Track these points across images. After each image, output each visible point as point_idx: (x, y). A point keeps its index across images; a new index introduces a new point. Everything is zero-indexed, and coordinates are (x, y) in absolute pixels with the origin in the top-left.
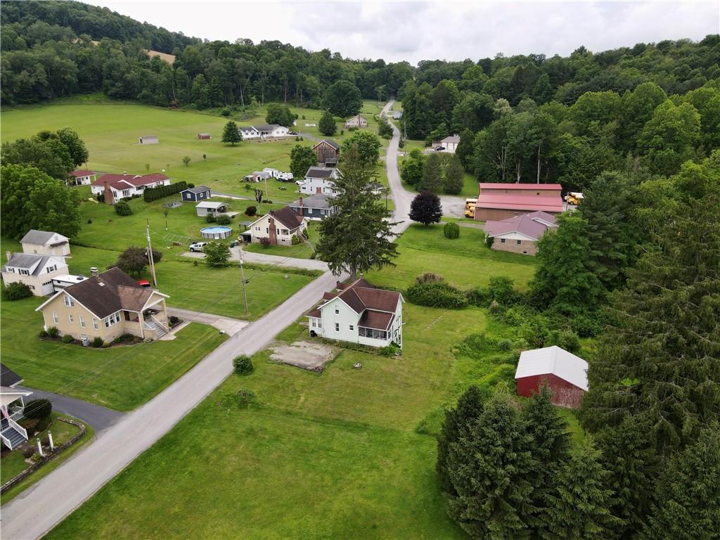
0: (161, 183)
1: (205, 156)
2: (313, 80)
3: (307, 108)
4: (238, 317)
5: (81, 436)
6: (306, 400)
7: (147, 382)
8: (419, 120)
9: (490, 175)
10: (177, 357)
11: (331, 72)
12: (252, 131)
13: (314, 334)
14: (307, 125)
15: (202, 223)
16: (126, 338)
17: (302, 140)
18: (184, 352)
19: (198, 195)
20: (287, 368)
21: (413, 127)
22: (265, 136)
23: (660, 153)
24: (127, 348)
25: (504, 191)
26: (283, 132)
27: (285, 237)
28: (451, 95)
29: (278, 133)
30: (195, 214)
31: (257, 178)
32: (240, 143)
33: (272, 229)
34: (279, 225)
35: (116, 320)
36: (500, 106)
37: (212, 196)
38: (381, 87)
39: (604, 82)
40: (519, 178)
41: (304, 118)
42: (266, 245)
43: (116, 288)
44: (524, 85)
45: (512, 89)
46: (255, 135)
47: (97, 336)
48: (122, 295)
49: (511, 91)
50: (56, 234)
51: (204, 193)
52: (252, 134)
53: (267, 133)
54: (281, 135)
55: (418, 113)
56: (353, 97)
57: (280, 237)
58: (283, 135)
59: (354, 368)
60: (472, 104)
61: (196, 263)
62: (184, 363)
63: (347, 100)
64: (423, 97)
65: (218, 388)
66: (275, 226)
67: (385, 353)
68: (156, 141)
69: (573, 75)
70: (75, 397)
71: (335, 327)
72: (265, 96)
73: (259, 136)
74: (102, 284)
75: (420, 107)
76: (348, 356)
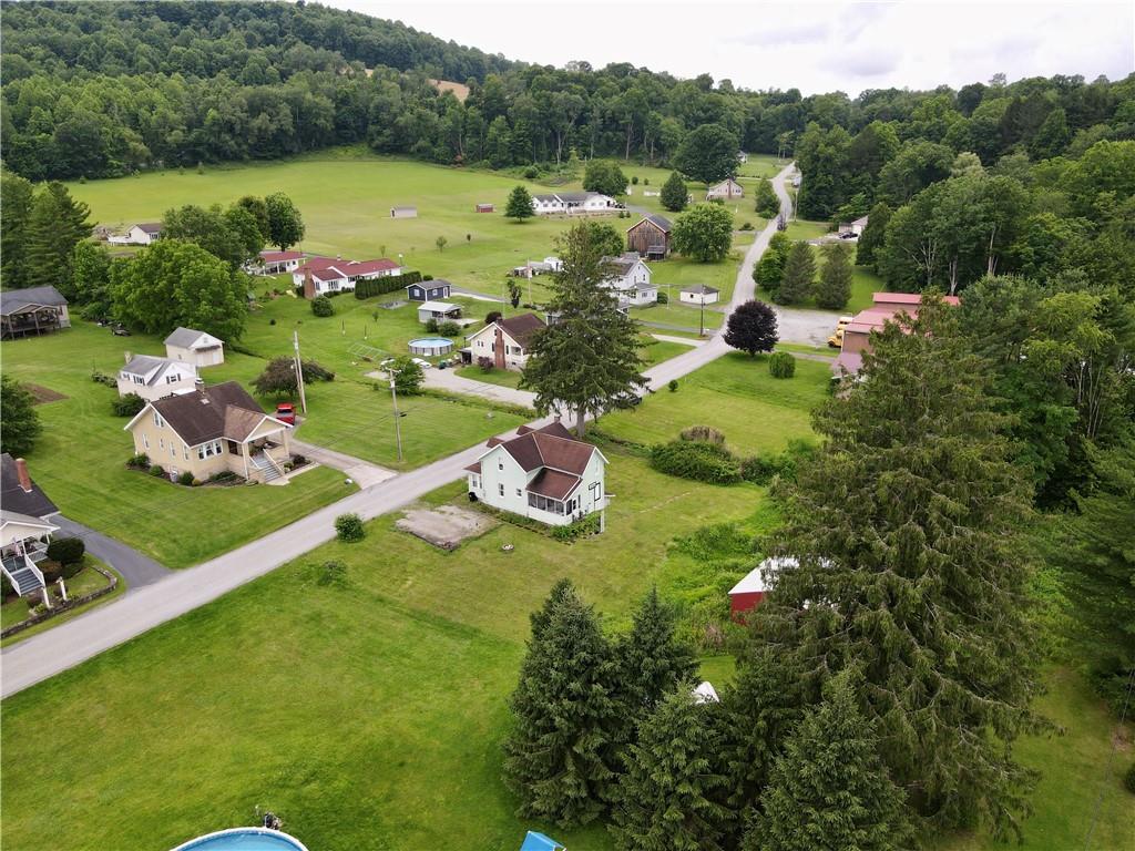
0: (387, 273)
1: (469, 237)
2: (671, 124)
3: (657, 168)
4: (387, 464)
5: (107, 591)
6: (412, 586)
7: (222, 535)
8: (821, 188)
9: (904, 279)
10: (276, 509)
12: (555, 201)
13: (473, 497)
14: (647, 194)
15: (420, 332)
16: (227, 477)
17: (629, 216)
18: (287, 503)
19: (430, 291)
20: (410, 538)
21: (811, 198)
22: (572, 209)
24: (223, 490)
26: (601, 204)
27: (516, 358)
28: (883, 146)
29: (593, 204)
30: (416, 319)
31: (530, 272)
32: (531, 218)
33: (499, 346)
35: (215, 451)
36: (963, 166)
38: (786, 135)
40: (953, 287)
41: (646, 183)
42: (487, 369)
43: (224, 408)
44: (1021, 130)
45: (999, 135)
46: (559, 208)
47: (188, 470)
48: (228, 419)
49: (996, 139)
50: (205, 335)
51: (440, 290)
52: (554, 205)
53: (577, 205)
54: (598, 208)
55: (820, 175)
56: (726, 149)
57: (510, 358)
58: (601, 208)
59: (502, 550)
60: (912, 161)
62: (280, 517)
63: (715, 155)
64: (831, 150)
65: (305, 555)
66: (502, 341)
67: (560, 534)
68: (414, 214)
69: (1112, 111)
70: (128, 544)
71: (498, 490)
72: (595, 148)
73: (563, 209)
74: (205, 401)
75: (825, 166)
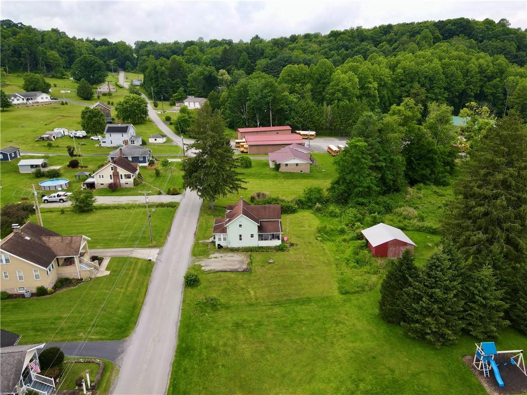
2: (54, 54)
3: (51, 77)
4: (148, 246)
5: (105, 369)
6: (255, 293)
7: (120, 311)
8: (162, 86)
10: (127, 286)
11: (67, 48)
12: (18, 98)
13: (220, 247)
14: (63, 92)
15: (32, 178)
17: (66, 104)
18: (129, 282)
19: (10, 155)
20: (223, 274)
21: (158, 91)
22: (30, 101)
23: (341, 103)
24: (71, 290)
25: (256, 133)
26: (47, 98)
27: (128, 180)
28: (182, 67)
29: (42, 98)
32: (11, 108)
33: (116, 175)
34: (122, 171)
36: (222, 75)
37: (21, 154)
38: (112, 61)
39: (286, 59)
40: (258, 124)
41: (55, 86)
42: (114, 188)
43: (40, 239)
44: (230, 60)
45: (222, 63)
46: (21, 101)
48: (51, 245)
49: (222, 64)
51: (15, 153)
52: (18, 100)
53: (32, 99)
54: (45, 100)
55: (161, 80)
56: (99, 68)
57: (123, 181)
58: (47, 100)
59: (270, 263)
60: (202, 73)
61: (62, 211)
62: (137, 290)
65: (184, 301)
69: (262, 54)
71: (238, 237)
72: (9, 68)
73: (25, 101)
74: (28, 238)
75: (161, 76)
76: (258, 257)
